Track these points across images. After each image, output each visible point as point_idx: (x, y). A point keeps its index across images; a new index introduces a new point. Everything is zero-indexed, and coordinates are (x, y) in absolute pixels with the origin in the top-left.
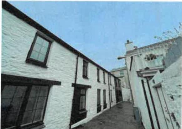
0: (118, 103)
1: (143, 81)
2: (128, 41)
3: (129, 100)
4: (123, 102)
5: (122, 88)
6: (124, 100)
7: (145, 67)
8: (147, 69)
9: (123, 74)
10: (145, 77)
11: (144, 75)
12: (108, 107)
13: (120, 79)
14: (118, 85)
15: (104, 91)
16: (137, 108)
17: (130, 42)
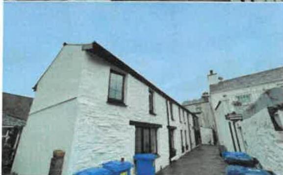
0: (198, 146)
1: (230, 124)
2: (211, 72)
3: (210, 142)
4: (202, 145)
5: (201, 128)
6: (203, 143)
7: (231, 112)
8: (234, 113)
9: (200, 108)
10: (232, 120)
11: (231, 119)
12: (189, 149)
13: (197, 115)
14: (196, 124)
15: (185, 131)
16: (223, 147)
17: (214, 73)
